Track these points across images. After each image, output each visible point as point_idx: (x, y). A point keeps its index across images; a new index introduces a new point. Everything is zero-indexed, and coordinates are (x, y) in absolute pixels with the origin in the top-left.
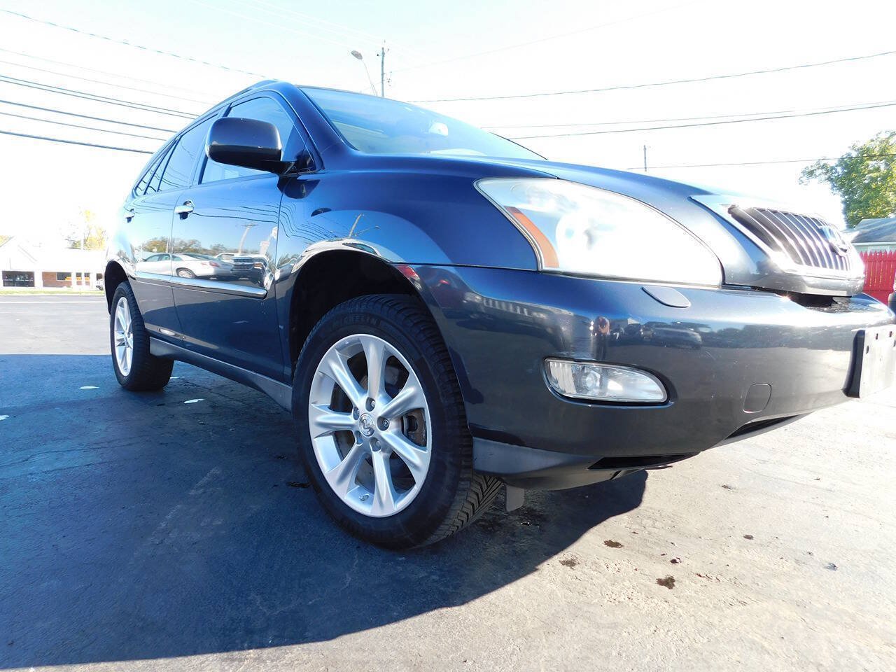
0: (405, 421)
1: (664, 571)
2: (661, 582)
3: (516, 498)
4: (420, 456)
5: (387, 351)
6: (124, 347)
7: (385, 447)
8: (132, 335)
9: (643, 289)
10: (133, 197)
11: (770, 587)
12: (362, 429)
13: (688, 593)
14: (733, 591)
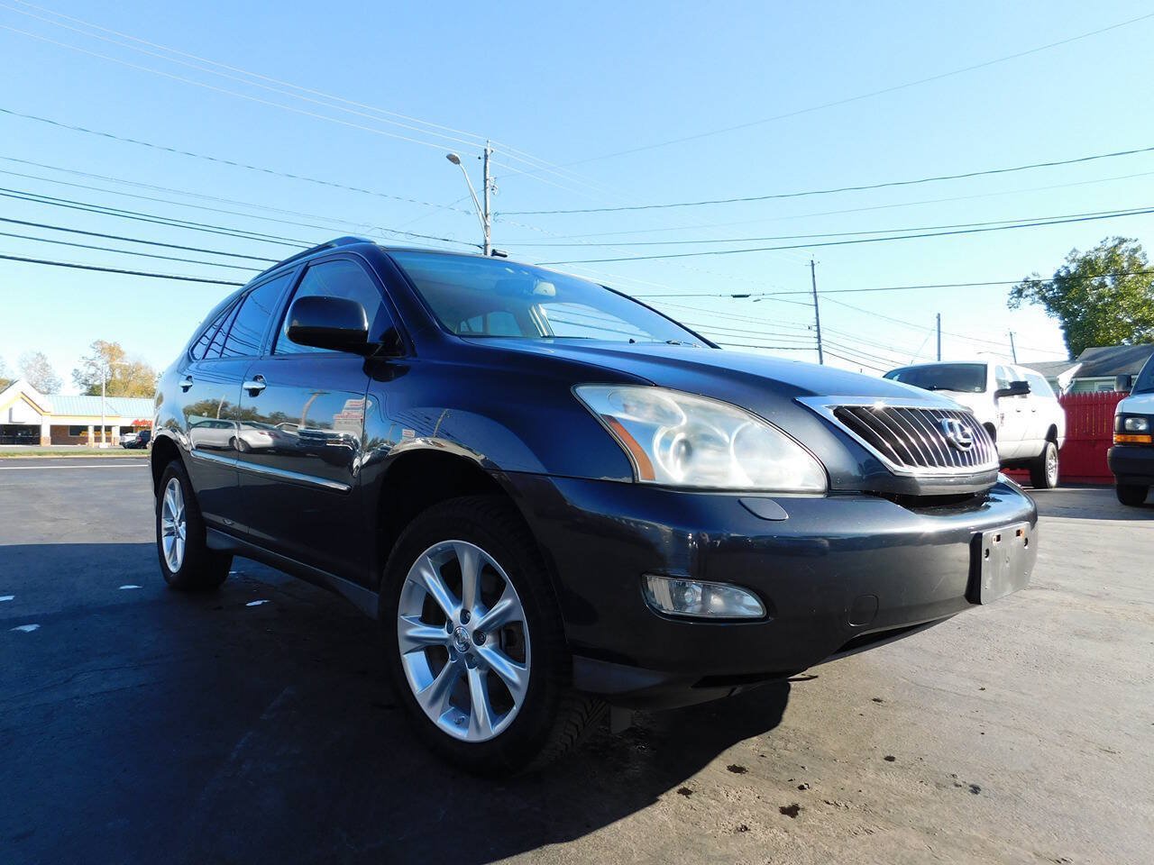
0: (503, 634)
1: (787, 799)
2: (784, 811)
3: (623, 719)
4: (518, 671)
5: (482, 559)
6: (172, 538)
7: (481, 663)
8: (183, 523)
9: (739, 501)
10: (190, 360)
11: (902, 813)
12: (456, 644)
13: (811, 822)
14: (861, 820)
